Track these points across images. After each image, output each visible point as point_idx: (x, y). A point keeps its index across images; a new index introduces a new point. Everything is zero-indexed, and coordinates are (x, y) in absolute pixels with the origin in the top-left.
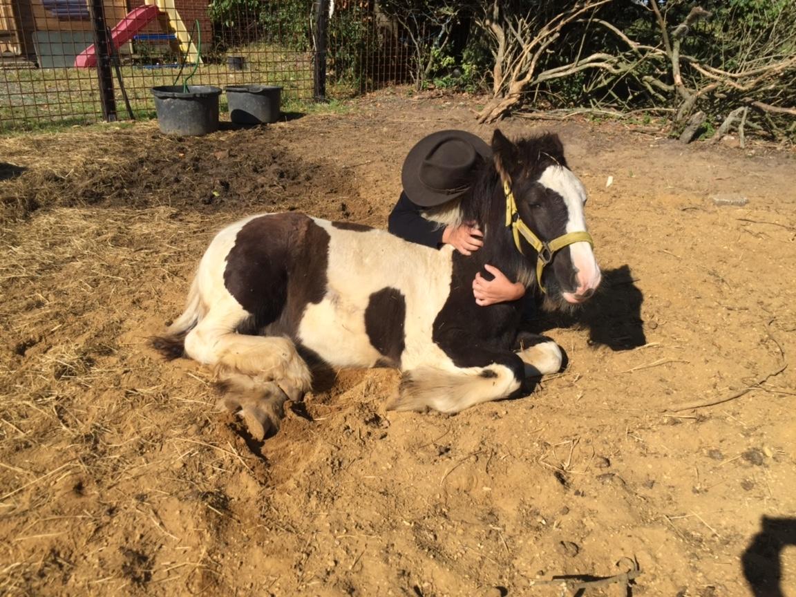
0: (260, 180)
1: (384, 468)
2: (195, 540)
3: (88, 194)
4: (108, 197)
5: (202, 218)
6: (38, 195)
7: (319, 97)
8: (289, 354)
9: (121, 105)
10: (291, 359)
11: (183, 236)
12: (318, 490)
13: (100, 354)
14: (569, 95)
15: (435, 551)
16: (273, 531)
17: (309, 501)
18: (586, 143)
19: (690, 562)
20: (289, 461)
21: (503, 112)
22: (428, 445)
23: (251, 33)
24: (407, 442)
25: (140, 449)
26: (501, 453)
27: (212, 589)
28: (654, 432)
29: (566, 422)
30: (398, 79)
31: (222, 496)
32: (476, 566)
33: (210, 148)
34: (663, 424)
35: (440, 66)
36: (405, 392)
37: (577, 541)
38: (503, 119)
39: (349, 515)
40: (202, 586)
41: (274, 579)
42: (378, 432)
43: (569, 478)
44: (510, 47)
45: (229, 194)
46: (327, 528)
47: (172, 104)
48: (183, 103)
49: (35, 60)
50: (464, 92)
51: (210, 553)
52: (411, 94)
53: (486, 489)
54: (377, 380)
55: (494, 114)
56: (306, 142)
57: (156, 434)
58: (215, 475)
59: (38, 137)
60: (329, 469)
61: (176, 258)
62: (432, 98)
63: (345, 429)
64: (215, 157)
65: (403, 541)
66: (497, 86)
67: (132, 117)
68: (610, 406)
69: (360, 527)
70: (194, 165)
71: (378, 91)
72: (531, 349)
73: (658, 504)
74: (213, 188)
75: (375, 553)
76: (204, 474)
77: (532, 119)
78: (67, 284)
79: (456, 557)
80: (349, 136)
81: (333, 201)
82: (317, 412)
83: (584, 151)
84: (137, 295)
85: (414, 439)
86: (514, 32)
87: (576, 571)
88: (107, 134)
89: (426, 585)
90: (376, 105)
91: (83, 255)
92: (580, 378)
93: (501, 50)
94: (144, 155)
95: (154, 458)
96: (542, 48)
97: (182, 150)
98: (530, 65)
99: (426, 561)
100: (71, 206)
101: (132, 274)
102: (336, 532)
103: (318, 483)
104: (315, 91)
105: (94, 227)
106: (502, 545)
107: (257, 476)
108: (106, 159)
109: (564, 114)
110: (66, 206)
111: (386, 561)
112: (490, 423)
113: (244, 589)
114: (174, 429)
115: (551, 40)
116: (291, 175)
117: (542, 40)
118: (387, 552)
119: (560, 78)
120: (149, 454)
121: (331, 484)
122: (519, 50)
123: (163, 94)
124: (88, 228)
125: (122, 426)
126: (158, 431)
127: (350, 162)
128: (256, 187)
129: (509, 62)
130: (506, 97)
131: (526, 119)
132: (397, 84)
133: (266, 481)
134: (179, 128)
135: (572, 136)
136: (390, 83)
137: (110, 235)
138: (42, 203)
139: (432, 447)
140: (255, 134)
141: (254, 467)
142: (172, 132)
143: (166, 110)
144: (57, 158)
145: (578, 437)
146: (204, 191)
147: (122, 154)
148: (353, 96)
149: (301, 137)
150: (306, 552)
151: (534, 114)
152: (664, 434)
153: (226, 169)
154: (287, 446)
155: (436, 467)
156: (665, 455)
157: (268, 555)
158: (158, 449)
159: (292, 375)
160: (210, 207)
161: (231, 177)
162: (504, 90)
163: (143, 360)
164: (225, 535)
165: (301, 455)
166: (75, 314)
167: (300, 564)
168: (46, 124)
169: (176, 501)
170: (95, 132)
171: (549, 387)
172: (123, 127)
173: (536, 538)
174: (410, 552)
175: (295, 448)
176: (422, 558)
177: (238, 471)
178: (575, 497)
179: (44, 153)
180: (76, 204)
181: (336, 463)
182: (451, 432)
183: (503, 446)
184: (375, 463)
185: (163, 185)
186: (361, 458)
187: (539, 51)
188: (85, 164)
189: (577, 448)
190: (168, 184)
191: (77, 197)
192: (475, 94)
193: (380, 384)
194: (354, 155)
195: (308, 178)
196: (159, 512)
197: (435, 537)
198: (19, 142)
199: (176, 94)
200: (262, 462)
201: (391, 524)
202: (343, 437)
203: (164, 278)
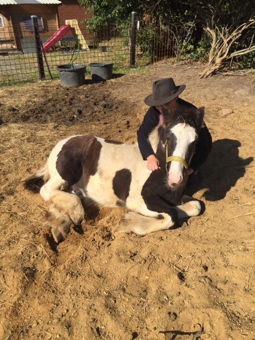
0: (96, 109)
1: (104, 262)
2: (15, 292)
3: (23, 117)
4: (31, 118)
5: (66, 128)
6: (3, 118)
7: (132, 66)
8: (77, 203)
9: (46, 73)
10: (77, 205)
11: (56, 137)
12: (73, 271)
13: (8, 195)
14: (246, 63)
15: (112, 310)
16: (47, 291)
17: (67, 277)
18: (249, 88)
19: (227, 331)
20: (67, 253)
21: (212, 72)
22: (127, 251)
23: (112, 33)
24: (118, 249)
25: (9, 243)
26: (158, 259)
27: (14, 317)
28: (234, 254)
29: (192, 245)
30: (169, 55)
31: (34, 270)
32: (128, 320)
33: (79, 93)
34: (239, 250)
35: (187, 49)
36: (121, 224)
37: (177, 312)
38: (212, 76)
39: (80, 286)
40: (10, 316)
41: (40, 315)
42: (107, 243)
43: (186, 275)
44: (218, 41)
45: (81, 116)
46: (69, 292)
47: (65, 74)
48: (69, 73)
49: (22, 51)
50: (198, 61)
51: (18, 299)
52: (173, 63)
53: (147, 277)
54: (115, 215)
55: (208, 74)
56: (120, 90)
57: (17, 236)
58: (34, 259)
59: (12, 89)
60: (80, 261)
61: (50, 148)
62: (182, 65)
63: (93, 241)
64: (80, 98)
65: (99, 304)
66: (210, 60)
67: (52, 78)
68: (218, 237)
69: (84, 293)
70: (70, 102)
71: (159, 62)
72: (187, 203)
73: (226, 294)
74: (74, 114)
75: (85, 308)
76: (29, 258)
77: (226, 75)
78: (5, 160)
79: (121, 314)
80: (139, 86)
81: (124, 120)
82: (86, 229)
83: (248, 93)
84: (30, 166)
85: (121, 248)
86: (220, 34)
87: (172, 328)
88: (39, 87)
89: (103, 327)
90: (156, 69)
91: (15, 146)
92: (208, 220)
93: (214, 42)
94: (50, 97)
95: (13, 247)
96: (233, 41)
97: (67, 95)
98: (226, 50)
99: (106, 315)
100: (16, 122)
101: (31, 156)
102: (72, 295)
103: (74, 267)
104: (131, 63)
105: (22, 133)
106: (143, 310)
107: (51, 260)
108: (36, 100)
109: (242, 72)
110: (14, 122)
111: (88, 313)
112: (158, 242)
113: (27, 319)
114: (24, 234)
115: (237, 37)
116: (110, 106)
117: (233, 37)
118: (91, 308)
119: (242, 55)
120: (12, 246)
121: (79, 268)
122: (222, 42)
123: (61, 69)
124: (19, 133)
125: (6, 230)
126: (18, 235)
127: (137, 99)
128: (93, 113)
129: (217, 48)
130: (214, 65)
131: (223, 75)
132: (169, 58)
133: (54, 263)
134: (68, 84)
135: (243, 84)
136: (165, 57)
137: (27, 137)
138: (5, 121)
139: (129, 253)
140: (100, 86)
141: (51, 256)
142: (65, 86)
143: (62, 76)
144: (17, 99)
145: (195, 254)
146: (70, 115)
147: (42, 97)
148: (148, 65)
149: (118, 87)
150: (56, 304)
151: (227, 73)
152: (238, 256)
153: (83, 104)
154: (68, 246)
155: (126, 265)
156: (236, 267)
157: (40, 304)
158: (16, 243)
159: (75, 212)
160: (71, 123)
161: (83, 108)
162: (213, 62)
163: (23, 199)
164: (28, 290)
165: (72, 252)
166: (4, 175)
167: (53, 309)
168: (17, 83)
169: (13, 271)
170: (35, 86)
171: (192, 224)
172: (46, 83)
173: (159, 308)
174: (101, 309)
175: (70, 248)
176: (105, 313)
177: (43, 258)
178: (185, 287)
179: (12, 97)
180: (18, 122)
181: (84, 258)
182: (139, 245)
183: (160, 255)
184: (101, 259)
185: (54, 112)
186: (96, 256)
187: (231, 43)
188: (26, 102)
189: (193, 260)
190: (56, 112)
191: (19, 118)
192: (203, 62)
193: (116, 217)
194: (139, 96)
195: (117, 108)
196: (5, 276)
197: (115, 301)
198: (3, 92)
199: (66, 69)
200: (54, 254)
201: (98, 293)
202: (90, 245)
203: (43, 158)
